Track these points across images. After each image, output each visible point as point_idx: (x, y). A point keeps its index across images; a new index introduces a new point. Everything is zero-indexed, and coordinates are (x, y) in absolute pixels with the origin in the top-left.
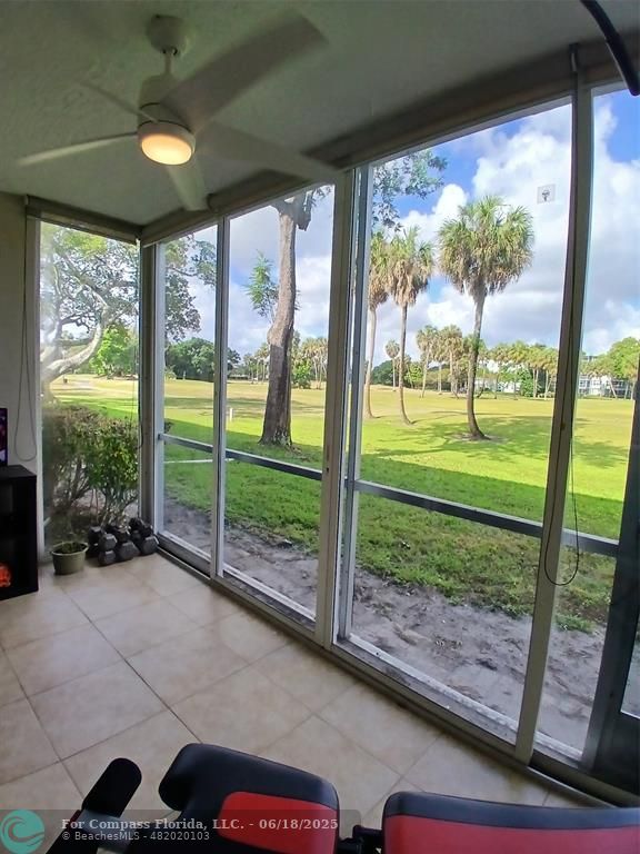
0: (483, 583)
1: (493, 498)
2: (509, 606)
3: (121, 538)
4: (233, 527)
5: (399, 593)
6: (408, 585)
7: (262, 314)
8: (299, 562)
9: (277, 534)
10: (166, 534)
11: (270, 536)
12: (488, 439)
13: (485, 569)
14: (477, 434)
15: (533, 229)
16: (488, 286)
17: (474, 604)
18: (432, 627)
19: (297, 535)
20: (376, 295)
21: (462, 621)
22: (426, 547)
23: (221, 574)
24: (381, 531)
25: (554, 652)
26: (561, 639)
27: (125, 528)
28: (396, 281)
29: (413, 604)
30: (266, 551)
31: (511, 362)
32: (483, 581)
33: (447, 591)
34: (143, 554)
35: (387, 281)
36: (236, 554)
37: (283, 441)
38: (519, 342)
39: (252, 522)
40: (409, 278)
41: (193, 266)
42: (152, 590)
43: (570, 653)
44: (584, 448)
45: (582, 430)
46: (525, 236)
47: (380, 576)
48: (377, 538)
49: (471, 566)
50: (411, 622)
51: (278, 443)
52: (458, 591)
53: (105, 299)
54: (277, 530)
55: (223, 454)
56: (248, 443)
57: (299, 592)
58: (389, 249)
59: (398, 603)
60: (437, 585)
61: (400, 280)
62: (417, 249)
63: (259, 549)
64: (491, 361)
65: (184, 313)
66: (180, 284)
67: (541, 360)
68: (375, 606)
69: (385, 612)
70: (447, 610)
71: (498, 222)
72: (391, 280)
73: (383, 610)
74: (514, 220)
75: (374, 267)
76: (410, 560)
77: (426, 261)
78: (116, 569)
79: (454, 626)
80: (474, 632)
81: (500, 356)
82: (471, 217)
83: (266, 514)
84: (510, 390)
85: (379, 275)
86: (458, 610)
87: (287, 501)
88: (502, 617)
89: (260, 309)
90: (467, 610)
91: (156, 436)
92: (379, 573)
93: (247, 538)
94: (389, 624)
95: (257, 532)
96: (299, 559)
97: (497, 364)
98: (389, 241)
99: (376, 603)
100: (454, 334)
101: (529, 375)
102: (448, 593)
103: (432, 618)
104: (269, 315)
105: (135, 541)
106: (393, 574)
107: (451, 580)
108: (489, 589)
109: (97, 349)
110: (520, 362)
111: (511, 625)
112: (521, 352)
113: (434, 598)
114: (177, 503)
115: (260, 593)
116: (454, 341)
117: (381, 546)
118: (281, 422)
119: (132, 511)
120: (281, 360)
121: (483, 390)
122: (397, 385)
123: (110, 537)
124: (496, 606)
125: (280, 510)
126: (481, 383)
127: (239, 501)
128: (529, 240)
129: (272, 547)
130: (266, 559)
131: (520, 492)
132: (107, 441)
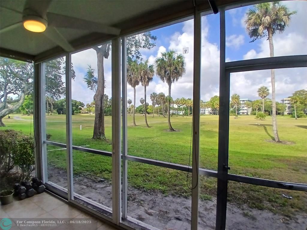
0: (175, 186)
1: (178, 152)
2: (185, 194)
3: (28, 187)
4: (80, 176)
5: (146, 195)
6: (149, 191)
7: (91, 89)
8: (108, 188)
9: (98, 177)
10: (50, 183)
11: (95, 178)
12: (175, 131)
13: (176, 180)
14: (172, 129)
15: (185, 61)
16: (172, 80)
17: (173, 195)
18: (158, 207)
19: (106, 177)
20: (135, 82)
21: (169, 203)
22: (156, 175)
23: (73, 198)
24: (139, 170)
25: (200, 209)
26: (202, 204)
27: (30, 183)
28: (142, 78)
29: (151, 198)
30: (94, 185)
31: (181, 104)
32: (175, 185)
33: (163, 191)
34: (38, 193)
35: (139, 78)
36: (81, 188)
37: (102, 137)
38: (183, 98)
39: (88, 173)
40: (146, 77)
41: (63, 70)
42: (42, 209)
43: (206, 209)
44: (205, 132)
45: (203, 126)
46: (183, 63)
47: (139, 189)
48: (138, 173)
49: (171, 180)
50: (150, 206)
51: (99, 139)
52: (167, 190)
53: (26, 83)
54: (98, 175)
55: (71, 148)
56: (87, 139)
57: (107, 201)
58: (139, 66)
59: (146, 199)
60: (159, 189)
61: (143, 77)
62: (149, 67)
63: (90, 184)
64: (175, 104)
65: (60, 88)
66: (58, 77)
67: (190, 104)
68: (137, 202)
69: (141, 204)
70: (164, 199)
71: (174, 59)
72: (140, 77)
73: (140, 203)
74: (179, 58)
75: (134, 73)
76: (150, 181)
77: (152, 71)
78: (27, 200)
79: (166, 205)
80: (173, 206)
81: (177, 102)
82: (165, 56)
83: (94, 169)
84: (181, 114)
85: (136, 75)
86: (167, 198)
87: (103, 162)
88: (183, 199)
89: (90, 87)
90: (170, 198)
91: (42, 142)
92: (139, 188)
93: (86, 180)
94: (142, 208)
95: (90, 177)
96: (107, 186)
97: (177, 105)
98: (139, 64)
99: (138, 200)
100: (162, 95)
101: (187, 109)
102: (163, 192)
103: (158, 204)
104: (94, 90)
105: (35, 188)
106: (143, 188)
107: (165, 187)
108: (177, 188)
109: (22, 103)
110: (184, 104)
111: (185, 201)
112: (184, 101)
113: (158, 195)
114: (55, 168)
115: (90, 204)
116: (162, 98)
117: (139, 176)
118: (101, 130)
119: (34, 174)
120: (100, 107)
121: (173, 114)
122: (144, 113)
123: (23, 187)
124: (180, 195)
125: (100, 166)
126: (172, 112)
127: (83, 164)
128: (184, 65)
129: (96, 183)
130: (94, 188)
131: (186, 149)
132: (21, 145)
